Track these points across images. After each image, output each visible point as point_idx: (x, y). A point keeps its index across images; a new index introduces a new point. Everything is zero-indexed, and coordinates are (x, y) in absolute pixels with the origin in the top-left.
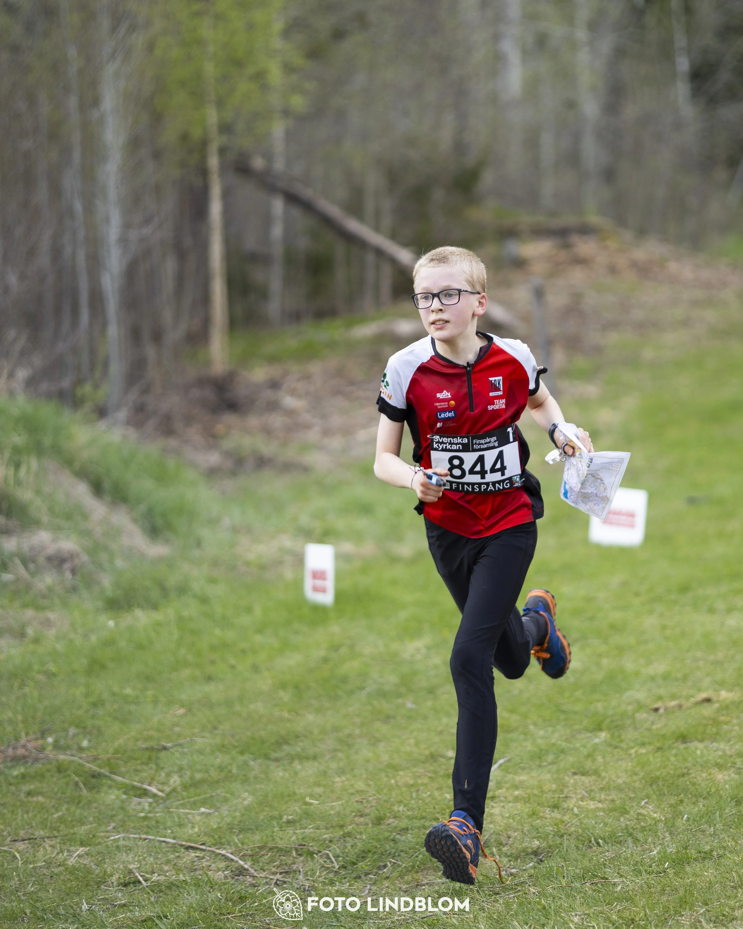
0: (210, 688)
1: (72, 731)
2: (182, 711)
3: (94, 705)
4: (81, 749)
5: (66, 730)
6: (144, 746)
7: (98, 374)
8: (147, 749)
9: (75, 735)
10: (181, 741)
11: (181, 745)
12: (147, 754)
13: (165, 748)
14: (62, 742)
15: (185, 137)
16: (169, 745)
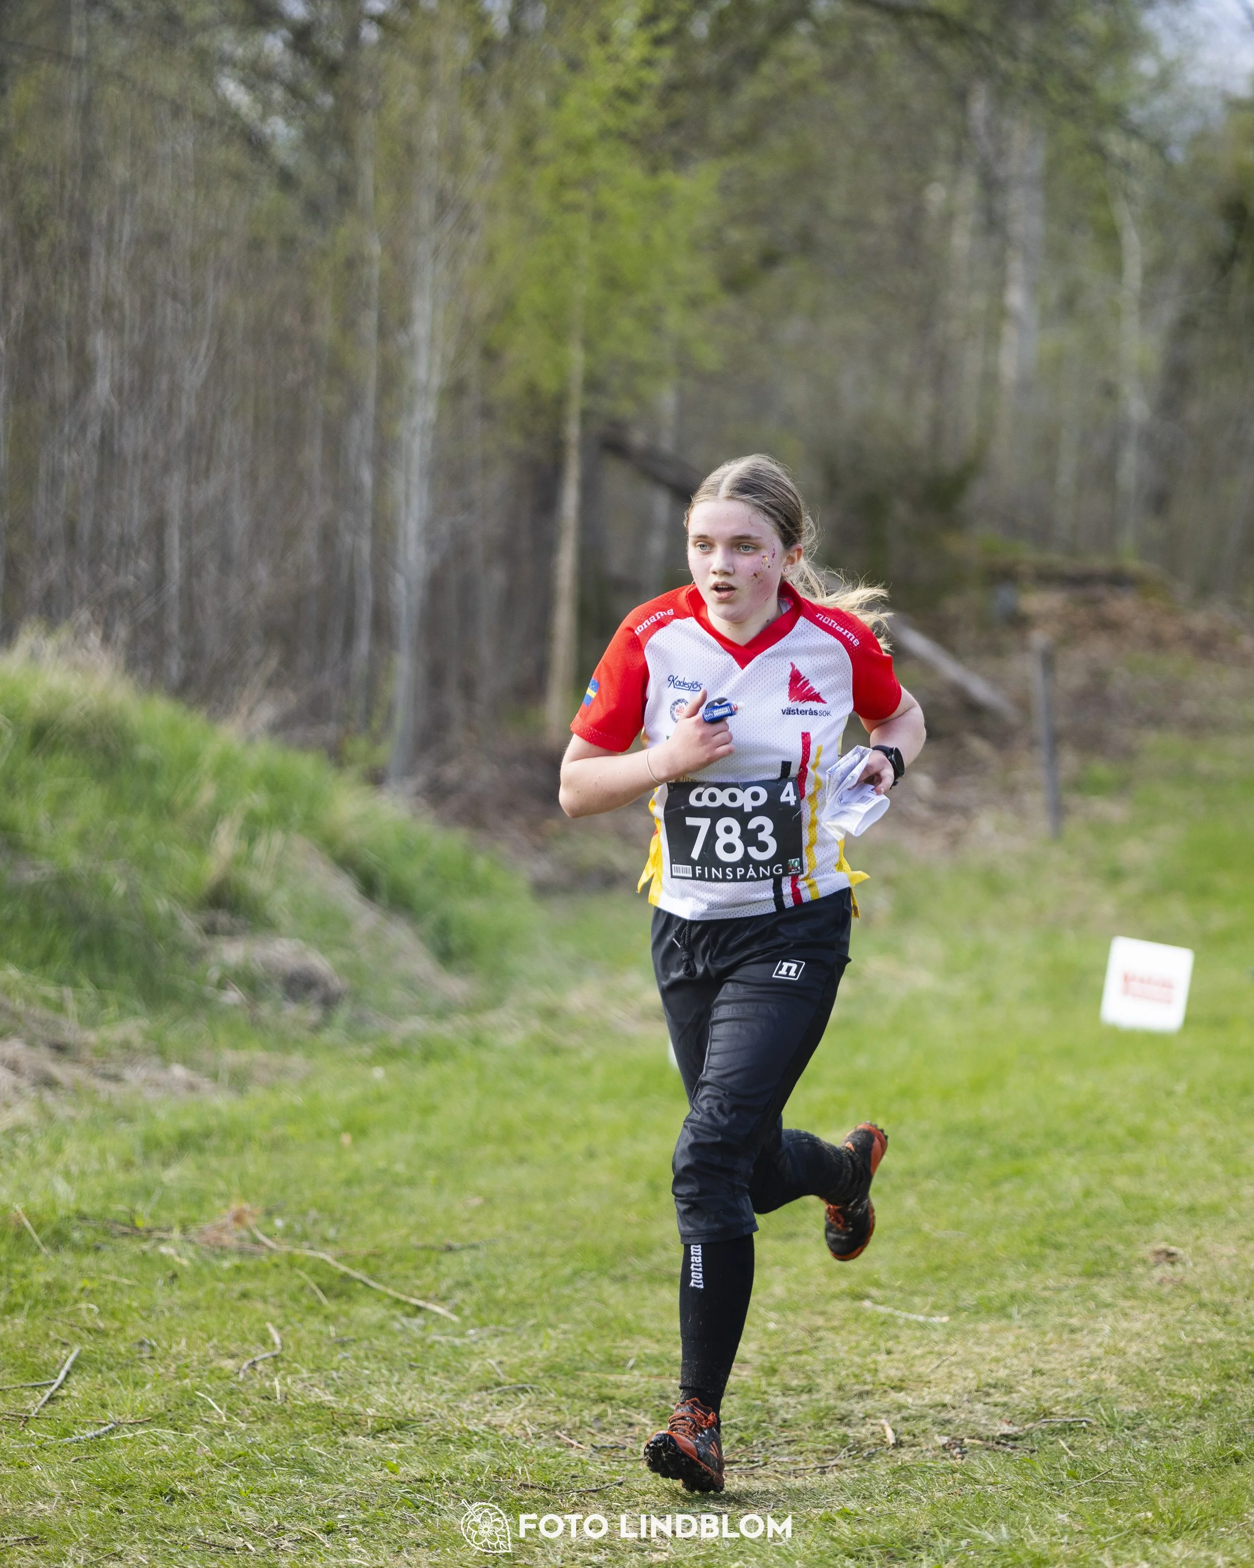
0: (520, 1173)
1: (313, 1213)
2: (476, 1201)
3: (348, 1183)
4: (326, 1241)
5: (304, 1213)
6: (420, 1243)
7: (376, 724)
8: (424, 1248)
9: (316, 1222)
10: (475, 1241)
11: (474, 1247)
12: (423, 1255)
13: (450, 1249)
14: (298, 1228)
15: (532, 390)
16: (456, 1244)
